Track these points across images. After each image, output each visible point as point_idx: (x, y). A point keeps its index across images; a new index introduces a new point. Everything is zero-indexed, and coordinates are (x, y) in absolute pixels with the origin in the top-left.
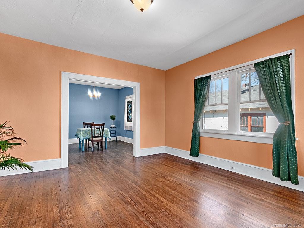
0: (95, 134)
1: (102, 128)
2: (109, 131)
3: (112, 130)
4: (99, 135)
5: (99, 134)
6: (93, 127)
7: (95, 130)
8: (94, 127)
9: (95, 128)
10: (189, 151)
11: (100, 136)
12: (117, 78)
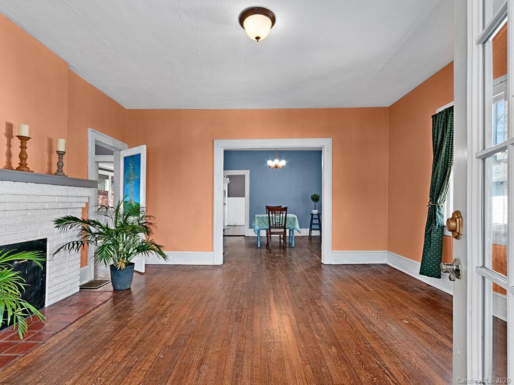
0: (274, 223)
1: (284, 215)
2: (296, 219)
3: (315, 219)
4: (279, 225)
5: (279, 223)
6: (270, 212)
7: (274, 217)
8: (272, 214)
9: (274, 215)
10: (420, 262)
11: (282, 227)
12: (291, 136)
